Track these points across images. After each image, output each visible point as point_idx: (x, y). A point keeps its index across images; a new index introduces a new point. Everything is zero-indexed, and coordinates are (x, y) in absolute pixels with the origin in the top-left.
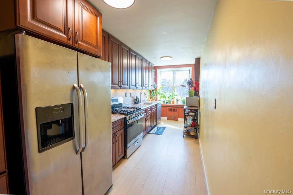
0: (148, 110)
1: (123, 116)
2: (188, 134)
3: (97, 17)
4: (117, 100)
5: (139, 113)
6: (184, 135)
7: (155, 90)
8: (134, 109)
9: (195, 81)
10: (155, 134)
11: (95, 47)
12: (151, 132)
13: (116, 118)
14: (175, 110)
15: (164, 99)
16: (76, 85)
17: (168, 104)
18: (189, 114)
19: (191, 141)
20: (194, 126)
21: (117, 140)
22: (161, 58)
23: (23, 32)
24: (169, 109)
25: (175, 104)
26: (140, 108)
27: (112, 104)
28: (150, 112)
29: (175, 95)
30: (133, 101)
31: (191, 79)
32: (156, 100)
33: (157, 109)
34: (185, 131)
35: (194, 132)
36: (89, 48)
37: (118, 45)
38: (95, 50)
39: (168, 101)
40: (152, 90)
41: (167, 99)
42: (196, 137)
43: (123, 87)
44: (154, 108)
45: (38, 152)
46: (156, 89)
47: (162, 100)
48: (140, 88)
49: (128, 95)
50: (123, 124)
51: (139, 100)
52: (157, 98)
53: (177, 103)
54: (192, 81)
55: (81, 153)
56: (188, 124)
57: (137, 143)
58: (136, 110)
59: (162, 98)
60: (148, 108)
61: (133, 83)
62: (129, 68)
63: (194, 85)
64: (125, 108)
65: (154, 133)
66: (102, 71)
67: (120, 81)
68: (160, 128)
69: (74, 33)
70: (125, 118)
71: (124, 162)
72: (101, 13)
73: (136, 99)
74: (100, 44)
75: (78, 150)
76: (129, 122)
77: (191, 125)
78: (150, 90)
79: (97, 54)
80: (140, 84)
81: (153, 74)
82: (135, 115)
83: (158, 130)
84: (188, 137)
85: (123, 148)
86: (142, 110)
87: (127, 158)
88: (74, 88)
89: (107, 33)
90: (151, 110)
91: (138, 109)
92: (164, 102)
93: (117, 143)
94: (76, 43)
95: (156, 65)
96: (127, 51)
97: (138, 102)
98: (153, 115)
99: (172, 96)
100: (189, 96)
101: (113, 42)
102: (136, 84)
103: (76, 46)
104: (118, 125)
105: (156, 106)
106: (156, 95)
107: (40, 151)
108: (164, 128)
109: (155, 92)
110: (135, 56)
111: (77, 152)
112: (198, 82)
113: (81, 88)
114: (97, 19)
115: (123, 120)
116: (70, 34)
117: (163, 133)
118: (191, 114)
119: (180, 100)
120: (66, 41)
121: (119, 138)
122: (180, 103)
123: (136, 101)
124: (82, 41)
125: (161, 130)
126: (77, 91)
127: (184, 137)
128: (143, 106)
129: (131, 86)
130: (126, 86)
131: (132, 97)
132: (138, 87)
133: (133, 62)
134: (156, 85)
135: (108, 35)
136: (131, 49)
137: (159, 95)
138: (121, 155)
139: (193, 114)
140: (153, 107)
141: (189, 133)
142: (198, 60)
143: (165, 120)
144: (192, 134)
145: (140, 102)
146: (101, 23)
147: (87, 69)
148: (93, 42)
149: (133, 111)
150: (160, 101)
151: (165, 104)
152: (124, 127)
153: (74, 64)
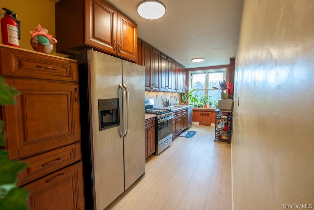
0: (179, 112)
1: (154, 116)
2: (219, 138)
3: (134, 28)
4: (148, 102)
5: (169, 114)
6: (215, 139)
7: (186, 94)
8: (164, 110)
9: (230, 83)
10: (186, 137)
11: (132, 54)
12: (182, 135)
13: (148, 116)
14: (208, 115)
15: (196, 103)
16: (121, 85)
17: (200, 108)
18: (220, 117)
19: (222, 145)
20: (226, 130)
21: (149, 136)
22: (192, 60)
23: (92, 49)
24: (201, 113)
25: (208, 108)
26: (170, 110)
27: (146, 104)
28: (181, 115)
29: (208, 99)
30: (163, 104)
31: (224, 81)
32: (187, 104)
33: (187, 113)
34: (217, 135)
35: (226, 136)
36: (128, 55)
37: (150, 50)
38: (133, 57)
39: (200, 105)
40: (183, 93)
41: (199, 103)
42: (228, 141)
43: (154, 89)
44: (184, 112)
45: (99, 130)
46: (187, 92)
47: (194, 104)
48: (170, 91)
49: (159, 97)
50: (154, 122)
51: (170, 103)
52: (188, 102)
53: (210, 107)
54: (226, 83)
55: (123, 137)
56: (220, 127)
57: (167, 142)
58: (166, 111)
59: (194, 102)
60: (178, 110)
61: (164, 86)
62: (160, 71)
63: (228, 87)
64: (156, 109)
65: (184, 136)
66: (138, 74)
67: (151, 83)
68: (191, 132)
69: (118, 44)
70: (156, 118)
71: (155, 158)
72: (137, 25)
73: (166, 102)
74: (136, 51)
75: (121, 135)
76: (159, 121)
77: (222, 129)
78: (181, 93)
79: (134, 60)
80: (170, 87)
81: (184, 76)
82: (166, 115)
83: (188, 134)
84: (219, 141)
85: (154, 145)
86: (172, 111)
87: (158, 155)
88: (120, 87)
89: (141, 40)
90: (181, 113)
91: (168, 111)
92: (195, 106)
93: (149, 139)
94: (119, 52)
95: (187, 67)
96: (158, 54)
97: (169, 105)
98: (184, 119)
99: (204, 99)
100: (222, 99)
101: (146, 47)
102: (166, 86)
103: (119, 54)
104: (150, 123)
105: (187, 109)
106: (188, 99)
107: (100, 130)
108: (195, 132)
109: (186, 96)
110: (166, 59)
111: (121, 136)
112: (233, 84)
113: (124, 87)
114: (134, 30)
115: (154, 119)
116: (115, 45)
117: (193, 137)
118: (223, 117)
119: (213, 103)
120: (112, 51)
121: (150, 134)
122: (213, 107)
123: (167, 104)
124: (123, 50)
125: (191, 134)
126: (122, 89)
127: (215, 141)
128: (173, 108)
129: (161, 89)
130: (157, 88)
131: (163, 100)
132: (169, 89)
133: (164, 65)
134: (187, 88)
135: (141, 41)
136: (162, 53)
137: (190, 99)
138: (152, 150)
139: (226, 117)
140: (184, 110)
141: (221, 137)
142: (233, 60)
143: (197, 125)
144: (224, 138)
145: (170, 105)
146: (137, 33)
147: (128, 73)
148: (131, 50)
149: (164, 112)
150: (191, 105)
151: (197, 108)
152: (155, 126)
153: (120, 69)
